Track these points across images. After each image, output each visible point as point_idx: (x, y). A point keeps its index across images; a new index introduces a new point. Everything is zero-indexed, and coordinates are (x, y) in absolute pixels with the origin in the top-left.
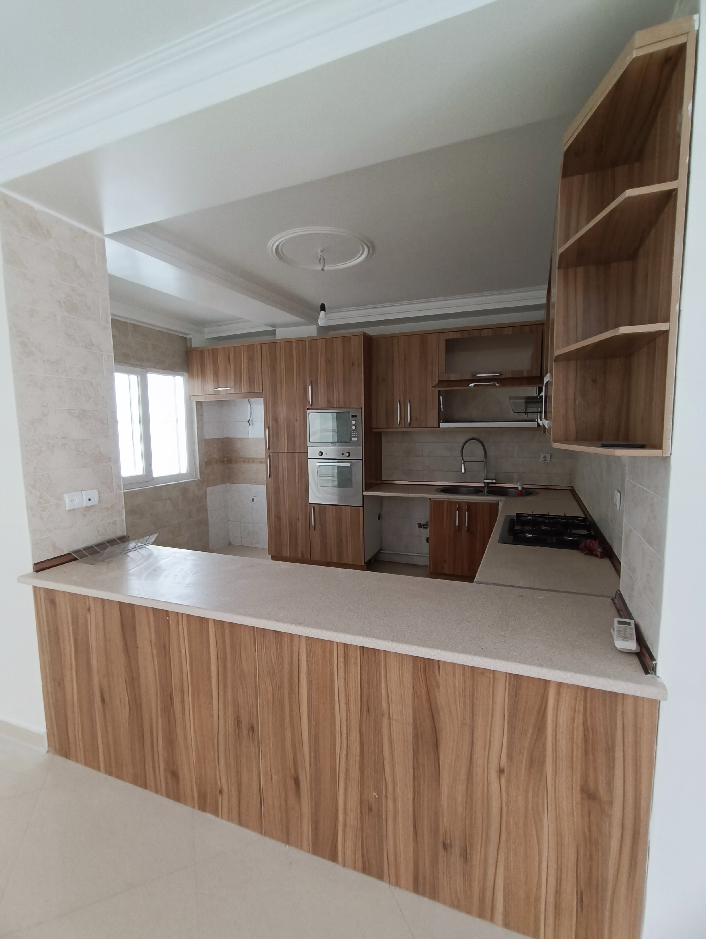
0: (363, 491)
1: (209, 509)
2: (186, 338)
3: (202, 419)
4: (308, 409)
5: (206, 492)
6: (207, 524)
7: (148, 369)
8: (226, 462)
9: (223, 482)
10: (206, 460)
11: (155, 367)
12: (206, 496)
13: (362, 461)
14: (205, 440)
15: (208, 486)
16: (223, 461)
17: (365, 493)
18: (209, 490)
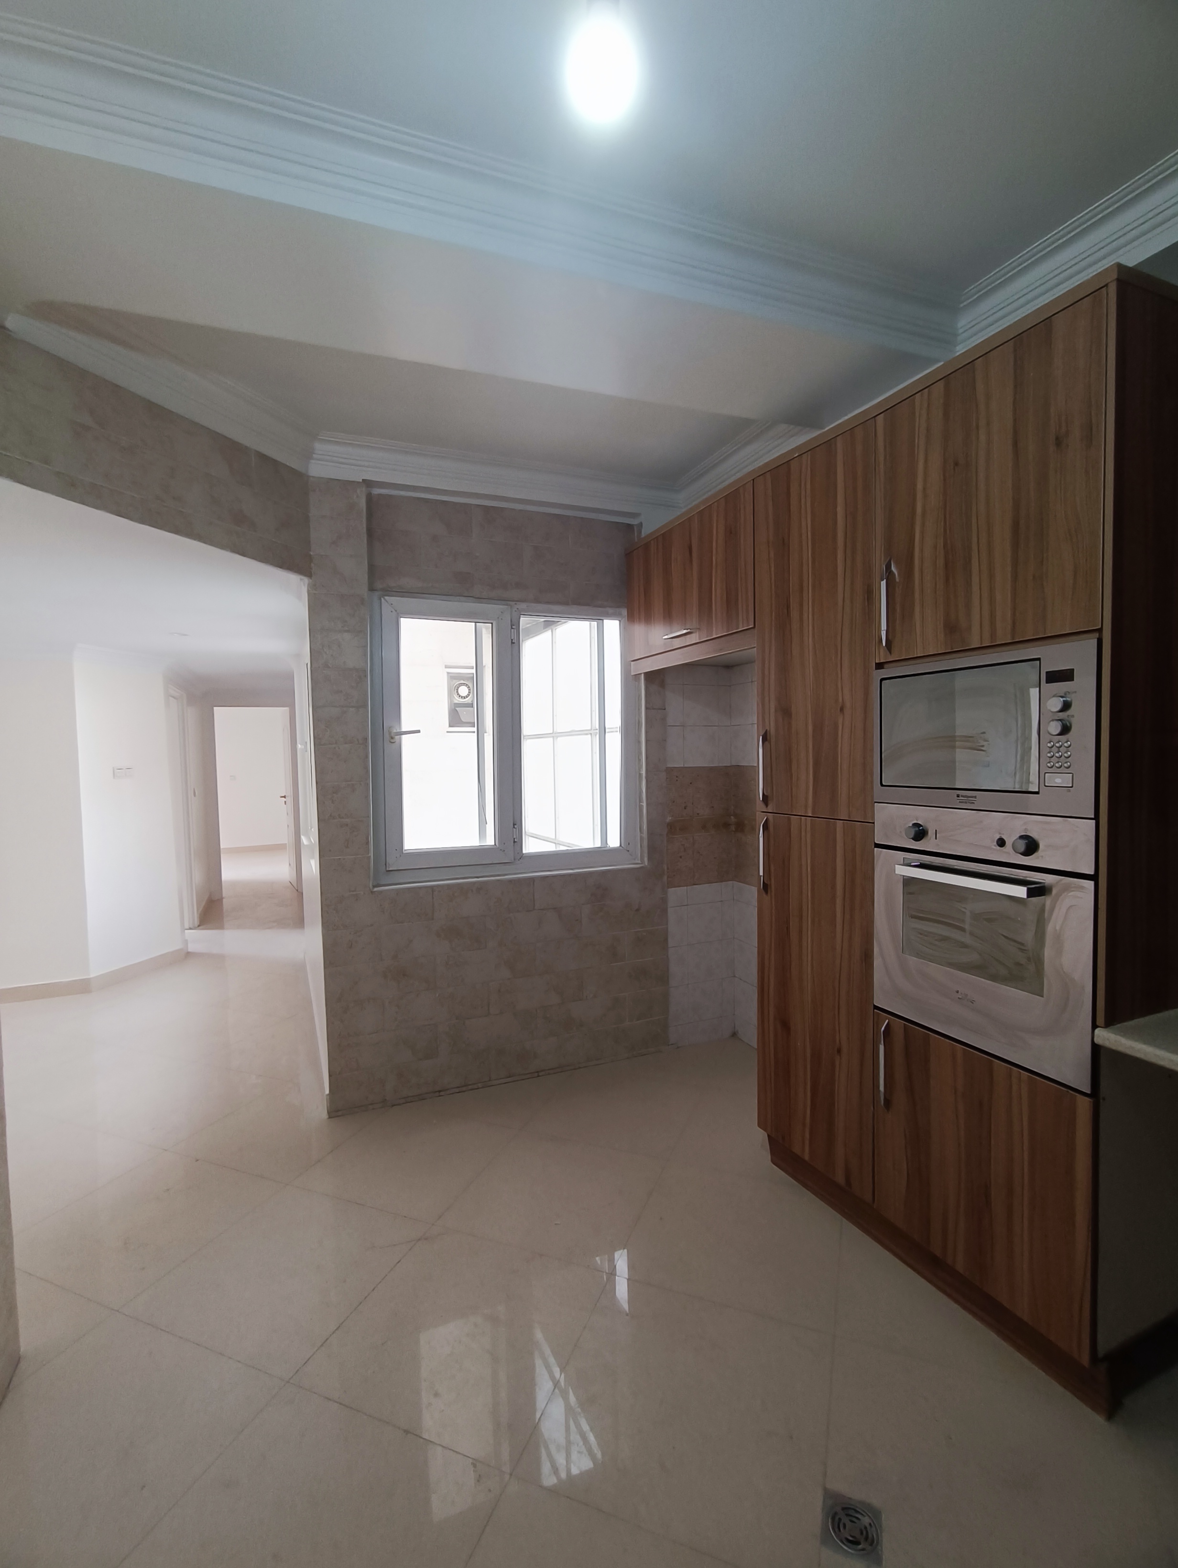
0: (1094, 1026)
1: (671, 943)
2: (630, 527)
3: (664, 719)
4: (880, 666)
5: (664, 900)
6: (664, 978)
7: (523, 606)
8: (733, 828)
9: (722, 878)
10: (669, 819)
11: (537, 601)
12: (665, 911)
13: (1092, 883)
14: (669, 770)
15: (671, 885)
16: (726, 825)
17: (1106, 1037)
18: (675, 894)
